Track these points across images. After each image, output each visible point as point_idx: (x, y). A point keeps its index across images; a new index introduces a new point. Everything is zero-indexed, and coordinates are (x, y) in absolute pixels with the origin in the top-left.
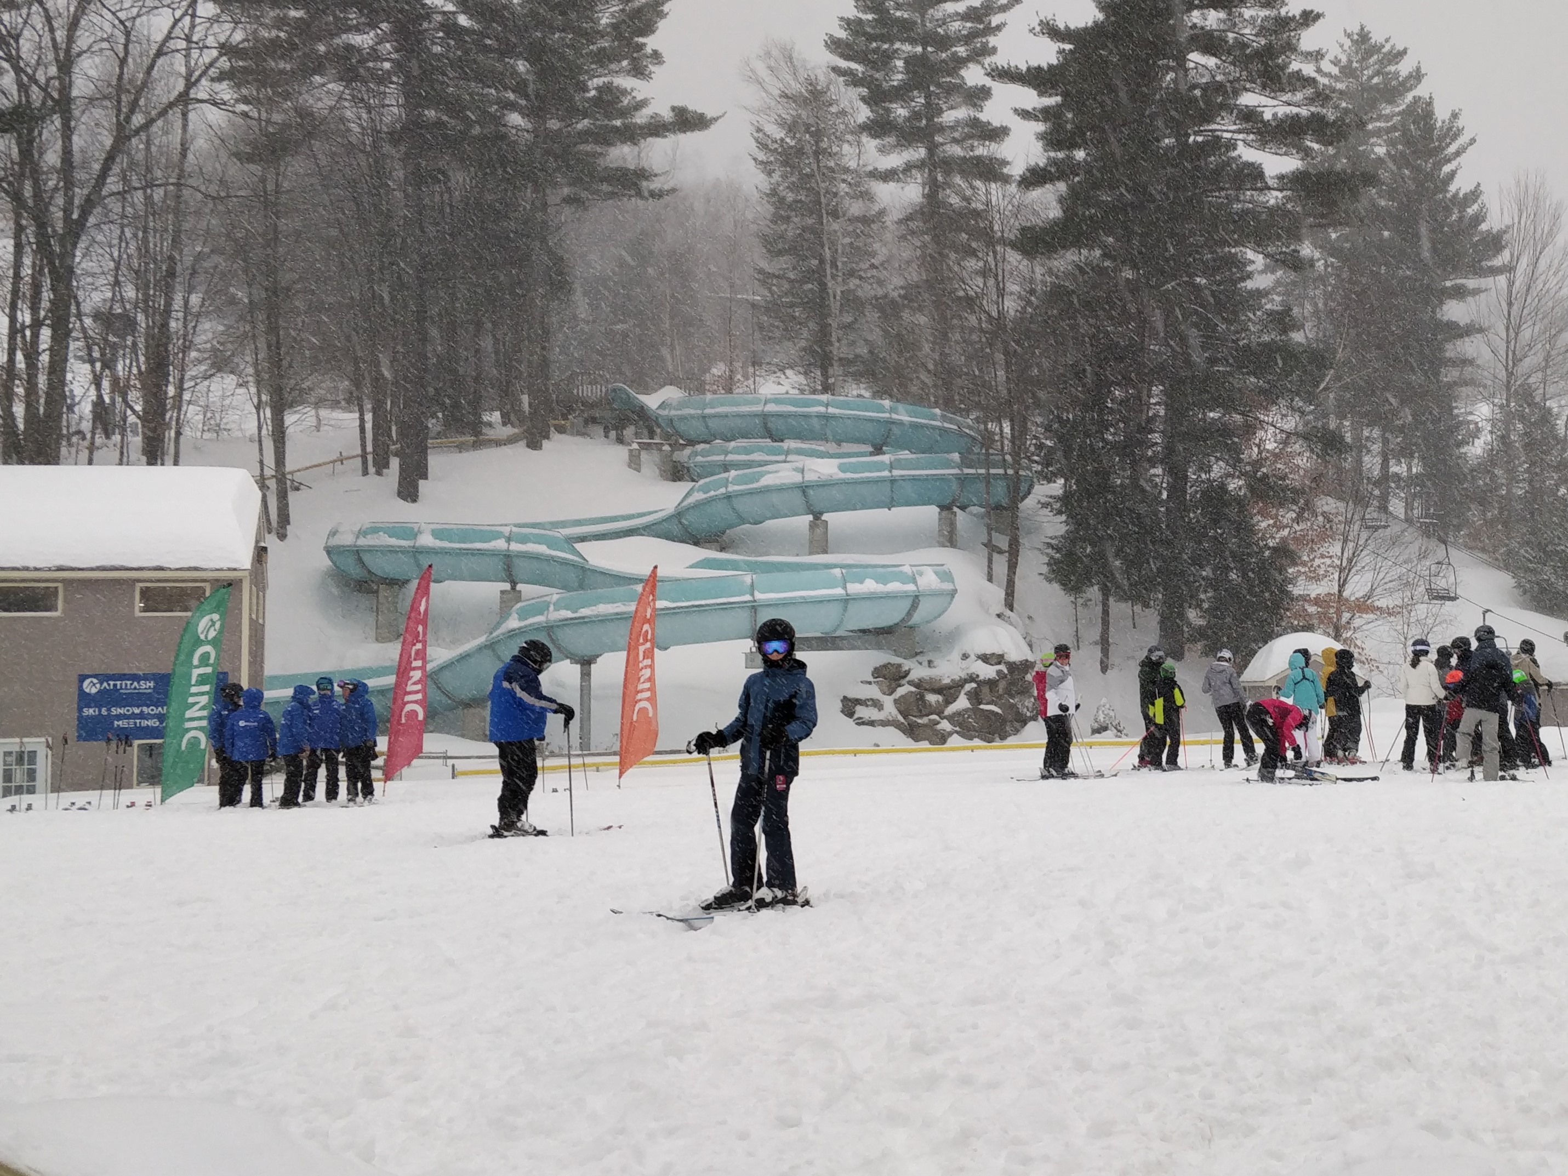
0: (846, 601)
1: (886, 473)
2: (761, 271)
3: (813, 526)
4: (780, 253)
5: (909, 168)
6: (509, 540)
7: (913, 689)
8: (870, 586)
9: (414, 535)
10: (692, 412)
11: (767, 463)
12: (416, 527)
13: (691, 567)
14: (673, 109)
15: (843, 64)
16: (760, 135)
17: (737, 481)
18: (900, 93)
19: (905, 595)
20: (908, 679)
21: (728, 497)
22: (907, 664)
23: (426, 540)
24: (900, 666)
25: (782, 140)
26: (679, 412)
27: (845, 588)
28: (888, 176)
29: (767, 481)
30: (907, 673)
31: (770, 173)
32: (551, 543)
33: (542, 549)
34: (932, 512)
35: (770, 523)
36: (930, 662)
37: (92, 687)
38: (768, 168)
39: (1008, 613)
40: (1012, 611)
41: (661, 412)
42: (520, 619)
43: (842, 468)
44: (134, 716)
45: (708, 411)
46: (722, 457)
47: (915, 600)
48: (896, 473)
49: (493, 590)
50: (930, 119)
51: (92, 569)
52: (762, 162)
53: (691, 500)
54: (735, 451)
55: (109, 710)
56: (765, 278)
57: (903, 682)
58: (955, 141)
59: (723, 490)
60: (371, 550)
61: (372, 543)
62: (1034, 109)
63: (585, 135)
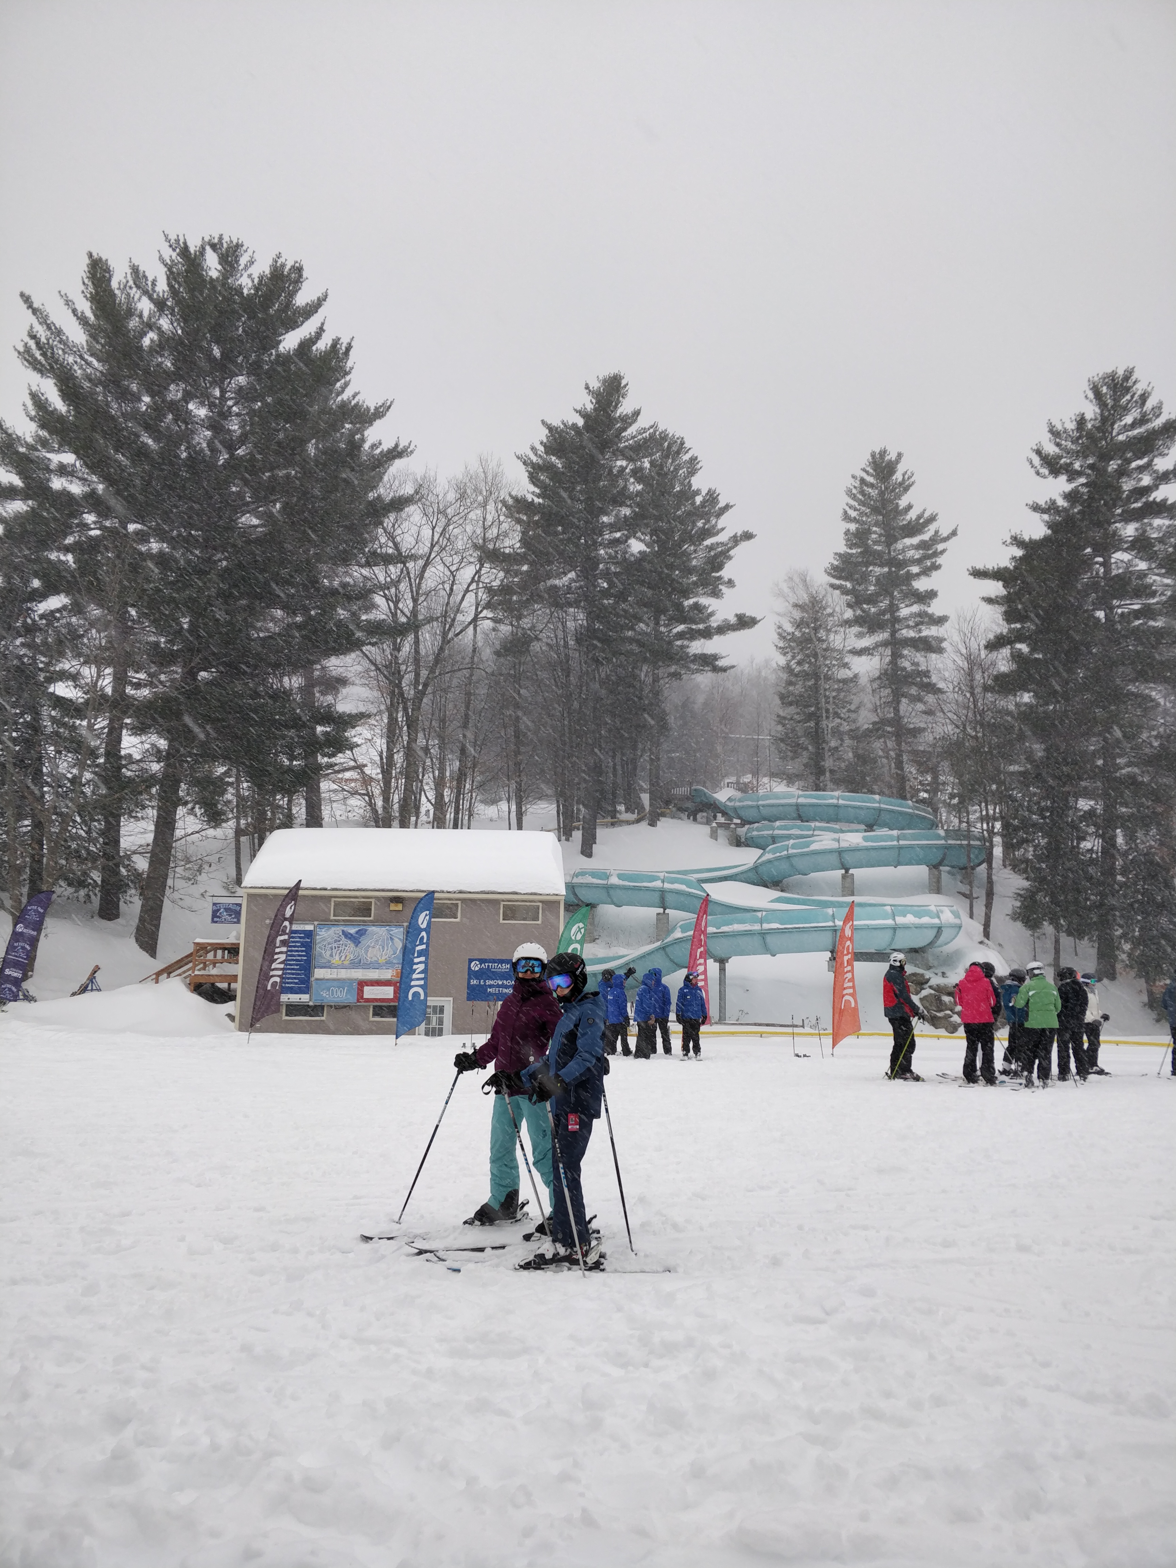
0: (895, 929)
1: (895, 843)
2: (778, 716)
3: (844, 877)
4: (791, 704)
5: (877, 646)
6: (663, 882)
7: (933, 992)
8: (910, 919)
9: (607, 877)
10: (750, 803)
11: (813, 835)
12: (608, 872)
13: (772, 901)
14: (737, 615)
15: (837, 582)
16: (780, 630)
17: (793, 847)
18: (872, 600)
19: (932, 927)
20: (929, 984)
21: (788, 857)
22: (928, 974)
23: (614, 880)
24: (922, 975)
25: (793, 633)
26: (741, 804)
27: (894, 920)
28: (860, 652)
29: (814, 847)
30: (928, 980)
31: (785, 654)
32: (688, 884)
33: (683, 887)
34: (922, 871)
35: (812, 874)
36: (943, 973)
37: (475, 966)
38: (783, 651)
39: (986, 941)
40: (988, 939)
41: (728, 803)
42: (682, 932)
43: (865, 839)
44: (498, 986)
45: (760, 803)
46: (771, 832)
47: (939, 929)
48: (901, 842)
49: (653, 912)
50: (892, 615)
51: (477, 893)
52: (780, 648)
53: (764, 858)
54: (779, 828)
55: (485, 981)
56: (781, 720)
57: (926, 986)
58: (908, 627)
59: (785, 852)
60: (581, 885)
61: (582, 881)
62: (997, 597)
63: (681, 636)
